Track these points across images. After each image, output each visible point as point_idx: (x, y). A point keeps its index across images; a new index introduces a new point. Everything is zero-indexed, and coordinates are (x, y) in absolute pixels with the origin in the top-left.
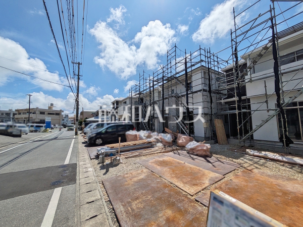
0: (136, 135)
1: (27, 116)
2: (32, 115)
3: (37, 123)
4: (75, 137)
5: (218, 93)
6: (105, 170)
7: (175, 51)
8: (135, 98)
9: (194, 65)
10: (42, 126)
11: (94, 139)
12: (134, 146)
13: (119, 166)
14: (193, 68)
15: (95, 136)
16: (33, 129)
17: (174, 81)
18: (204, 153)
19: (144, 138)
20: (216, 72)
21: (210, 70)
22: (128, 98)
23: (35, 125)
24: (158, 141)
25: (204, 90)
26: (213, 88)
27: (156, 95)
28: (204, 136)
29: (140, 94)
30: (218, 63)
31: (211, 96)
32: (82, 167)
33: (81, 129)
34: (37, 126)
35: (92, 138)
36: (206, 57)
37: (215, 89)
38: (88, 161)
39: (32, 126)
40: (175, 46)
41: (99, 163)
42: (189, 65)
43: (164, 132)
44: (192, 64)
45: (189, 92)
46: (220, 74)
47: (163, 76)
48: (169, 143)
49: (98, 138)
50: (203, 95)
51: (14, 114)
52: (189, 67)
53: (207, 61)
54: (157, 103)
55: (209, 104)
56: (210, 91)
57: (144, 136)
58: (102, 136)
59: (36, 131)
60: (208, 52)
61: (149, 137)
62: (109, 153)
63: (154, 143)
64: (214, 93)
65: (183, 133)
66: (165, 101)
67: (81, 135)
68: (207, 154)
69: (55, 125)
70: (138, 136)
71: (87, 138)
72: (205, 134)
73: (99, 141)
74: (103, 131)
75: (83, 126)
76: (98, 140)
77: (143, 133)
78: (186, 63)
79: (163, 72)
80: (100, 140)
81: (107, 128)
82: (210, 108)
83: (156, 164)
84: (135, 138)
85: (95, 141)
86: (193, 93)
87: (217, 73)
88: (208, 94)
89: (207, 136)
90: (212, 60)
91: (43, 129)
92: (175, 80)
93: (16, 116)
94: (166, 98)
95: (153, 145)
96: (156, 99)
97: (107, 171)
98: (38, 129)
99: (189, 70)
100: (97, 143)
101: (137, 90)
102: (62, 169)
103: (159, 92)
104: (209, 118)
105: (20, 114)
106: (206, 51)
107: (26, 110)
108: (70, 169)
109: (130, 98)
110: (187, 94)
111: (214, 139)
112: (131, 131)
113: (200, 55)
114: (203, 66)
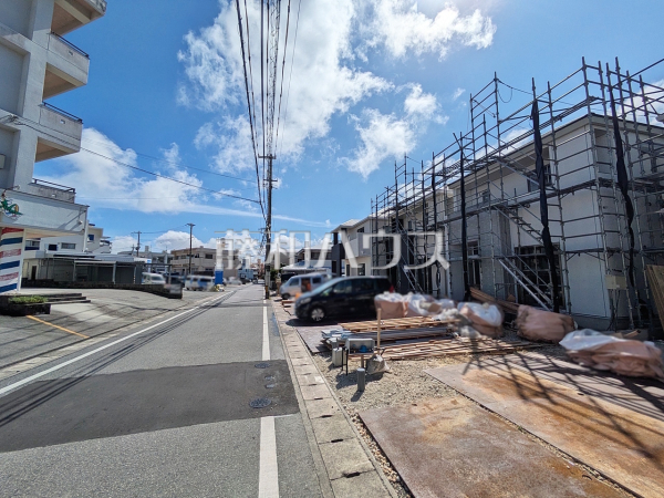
0: (400, 304)
1: (187, 261)
2: (194, 260)
3: (200, 273)
4: (265, 302)
5: (650, 189)
6: (354, 388)
7: (496, 91)
8: (384, 220)
9: (560, 117)
10: (209, 281)
11: (307, 308)
12: (404, 330)
13: (384, 379)
14: (558, 125)
15: (310, 303)
16: (196, 284)
17: (494, 169)
18: (641, 369)
19: (422, 311)
20: (640, 128)
21: (621, 125)
22: (368, 219)
23: (200, 277)
24: (463, 321)
25: (605, 183)
26: (634, 173)
27: (441, 207)
28: (609, 315)
29: (397, 207)
30: (645, 99)
31: (627, 199)
32: (300, 370)
33: (274, 287)
34: (203, 280)
35: (304, 306)
36: (603, 86)
37: (640, 176)
38: (307, 357)
39: (195, 280)
40: (495, 80)
41: (333, 367)
42: (543, 119)
43: (468, 298)
44: (555, 114)
45: (547, 192)
46: (653, 131)
47: (462, 160)
48: (495, 328)
49: (316, 307)
50: (600, 197)
51: (169, 259)
52: (546, 125)
53: (608, 98)
54: (443, 228)
55: (623, 222)
56: (623, 184)
57: (421, 307)
58: (325, 302)
59: (200, 289)
60: (609, 73)
61: (434, 310)
62: (358, 345)
63: (451, 326)
64: (638, 188)
65: (533, 303)
66: (468, 220)
67: (276, 298)
68: (650, 374)
69: (228, 279)
70: (404, 307)
71: (293, 305)
72: (612, 307)
73: (317, 314)
74: (326, 293)
75: (279, 280)
76: (315, 312)
77: (417, 301)
78: (535, 115)
79: (461, 149)
80: (320, 311)
81: (334, 286)
82: (625, 232)
83: (486, 385)
84: (399, 311)
85: (310, 312)
86: (559, 193)
87: (645, 129)
88: (618, 193)
89: (620, 314)
90: (625, 94)
91: (211, 285)
92: (498, 164)
93: (172, 262)
94: (472, 214)
95: (451, 331)
96: (442, 217)
97: (361, 391)
98: (203, 284)
99: (544, 132)
100: (313, 317)
101: (391, 199)
102: (261, 371)
103: (448, 201)
104: (624, 262)
105: (177, 258)
106: (604, 69)
107: (185, 251)
108: (278, 372)
109: (373, 219)
110: (543, 199)
111: (645, 327)
112: (386, 293)
113: (586, 83)
114: (594, 114)
